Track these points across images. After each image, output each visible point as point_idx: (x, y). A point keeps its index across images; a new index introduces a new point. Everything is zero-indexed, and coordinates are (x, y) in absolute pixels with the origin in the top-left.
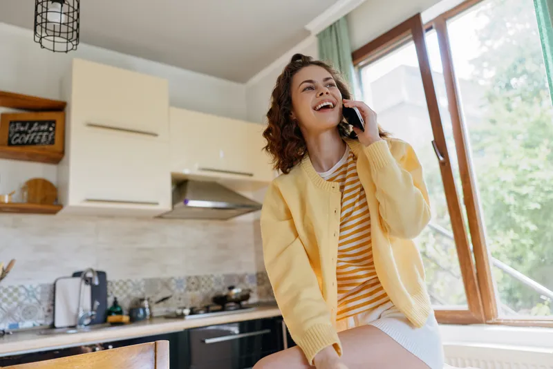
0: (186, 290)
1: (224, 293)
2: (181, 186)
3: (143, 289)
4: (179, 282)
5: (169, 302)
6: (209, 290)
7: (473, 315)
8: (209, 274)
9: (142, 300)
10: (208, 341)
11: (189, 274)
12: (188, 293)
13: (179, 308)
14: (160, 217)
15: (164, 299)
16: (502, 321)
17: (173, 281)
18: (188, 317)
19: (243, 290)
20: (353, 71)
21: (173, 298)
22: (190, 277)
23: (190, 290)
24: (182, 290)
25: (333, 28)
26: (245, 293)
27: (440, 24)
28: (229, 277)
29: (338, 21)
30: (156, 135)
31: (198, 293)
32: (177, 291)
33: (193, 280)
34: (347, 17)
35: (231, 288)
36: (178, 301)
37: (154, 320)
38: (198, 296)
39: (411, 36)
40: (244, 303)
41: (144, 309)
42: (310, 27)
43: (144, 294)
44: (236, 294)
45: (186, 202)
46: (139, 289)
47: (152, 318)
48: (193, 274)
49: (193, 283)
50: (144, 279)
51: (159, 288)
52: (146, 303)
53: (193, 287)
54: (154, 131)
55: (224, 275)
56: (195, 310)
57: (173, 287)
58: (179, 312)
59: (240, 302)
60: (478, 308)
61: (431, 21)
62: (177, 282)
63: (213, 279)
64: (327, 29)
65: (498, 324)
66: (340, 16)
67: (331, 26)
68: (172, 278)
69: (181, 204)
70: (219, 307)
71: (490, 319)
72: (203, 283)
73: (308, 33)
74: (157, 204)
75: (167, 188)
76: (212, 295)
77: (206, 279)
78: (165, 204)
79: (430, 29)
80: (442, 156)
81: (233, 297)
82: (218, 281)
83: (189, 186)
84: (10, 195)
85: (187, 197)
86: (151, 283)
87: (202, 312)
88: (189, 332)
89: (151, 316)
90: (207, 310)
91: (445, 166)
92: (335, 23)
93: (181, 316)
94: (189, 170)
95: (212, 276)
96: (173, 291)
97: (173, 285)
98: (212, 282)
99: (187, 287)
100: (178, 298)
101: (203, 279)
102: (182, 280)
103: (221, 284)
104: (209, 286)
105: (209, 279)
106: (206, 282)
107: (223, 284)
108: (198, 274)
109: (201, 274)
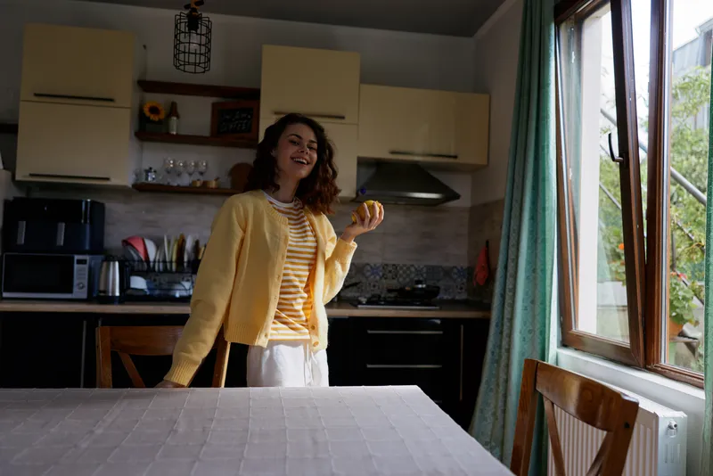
0: (381, 278)
4: (374, 269)
6: (407, 280)
7: (633, 355)
8: (409, 263)
11: (385, 262)
12: (384, 281)
15: (353, 285)
17: (368, 267)
21: (367, 284)
22: (387, 265)
23: (386, 278)
24: (378, 278)
26: (432, 289)
28: (432, 270)
30: (343, 118)
31: (395, 281)
33: (390, 268)
36: (372, 288)
38: (393, 286)
48: (390, 262)
49: (390, 272)
53: (390, 275)
54: (342, 114)
55: (425, 266)
60: (638, 348)
62: (372, 268)
63: (413, 269)
68: (367, 264)
71: (649, 364)
72: (401, 272)
77: (404, 268)
82: (418, 272)
84: (217, 180)
87: (382, 303)
95: (413, 266)
96: (367, 278)
97: (368, 271)
98: (411, 272)
99: (383, 275)
100: (372, 284)
101: (401, 268)
102: (378, 268)
103: (422, 276)
104: (408, 275)
105: (408, 268)
106: (404, 272)
107: (425, 275)
108: (396, 263)
109: (399, 262)
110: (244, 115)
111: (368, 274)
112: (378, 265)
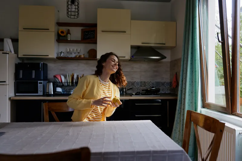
0: (140, 86)
4: (137, 83)
5: (134, 90)
8: (149, 81)
10: (136, 104)
11: (141, 81)
12: (141, 87)
15: (130, 89)
17: (136, 83)
18: (133, 96)
24: (139, 86)
28: (158, 83)
30: (125, 32)
35: (153, 87)
36: (137, 90)
45: (133, 57)
48: (143, 81)
49: (143, 84)
51: (130, 85)
55: (155, 82)
60: (229, 107)
63: (151, 83)
68: (135, 82)
71: (233, 113)
72: (147, 84)
74: (125, 57)
78: (128, 57)
81: (152, 91)
84: (84, 55)
95: (151, 82)
96: (135, 86)
97: (135, 84)
98: (150, 84)
101: (147, 83)
102: (139, 83)
103: (154, 85)
104: (149, 85)
105: (149, 83)
106: (148, 84)
107: (155, 85)
108: (145, 81)
109: (146, 81)
110: (92, 33)
111: (136, 85)
112: (139, 82)
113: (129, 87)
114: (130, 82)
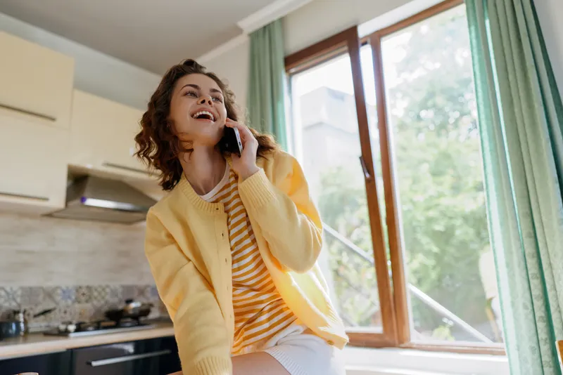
0: (74, 302)
1: (121, 307)
2: (79, 182)
3: (19, 300)
4: (66, 293)
5: (52, 315)
6: (103, 302)
7: (387, 339)
8: (104, 284)
9: (16, 312)
10: (95, 364)
11: (79, 284)
12: (77, 305)
13: (63, 323)
14: (50, 215)
15: (45, 312)
16: (414, 346)
17: (59, 291)
18: (72, 335)
19: (143, 305)
20: (284, 77)
21: (57, 311)
22: (80, 287)
23: (79, 302)
24: (70, 302)
25: (267, 30)
26: (144, 308)
27: (375, 40)
28: (128, 289)
29: (273, 23)
30: (53, 119)
31: (88, 306)
32: (63, 304)
33: (84, 290)
34: (282, 20)
35: (129, 301)
36: (63, 315)
37: (31, 338)
38: (87, 309)
39: (346, 48)
40: (142, 319)
41: (18, 323)
42: (242, 24)
43: (19, 305)
44: (134, 309)
45: (83, 200)
46: (14, 299)
47: (27, 335)
48: (84, 283)
49: (84, 294)
50: (22, 288)
51: (41, 298)
52: (21, 317)
53: (83, 298)
54: (53, 114)
55: (123, 287)
56: (82, 326)
57: (58, 298)
58: (62, 327)
59: (139, 318)
60: (392, 331)
61: (366, 37)
62: (64, 292)
63: (108, 290)
64: (260, 29)
65: (410, 348)
66: (275, 18)
67: (265, 27)
68: (57, 288)
69: (77, 202)
70: (112, 323)
71: (402, 343)
72: (96, 294)
73: (239, 31)
74: (46, 199)
75: (62, 183)
76: (106, 308)
77: (100, 289)
78: (57, 199)
79: (365, 43)
80: (369, 172)
81: (131, 312)
82: (114, 293)
83: (90, 181)
85: (86, 194)
86: (30, 293)
87: (90, 328)
88: (72, 352)
89: (26, 332)
90: (98, 326)
91: (370, 184)
92: (269, 25)
93: (65, 334)
94: (92, 163)
95: (108, 286)
96: (57, 303)
97: (59, 295)
98: (107, 294)
99: (76, 298)
100: (63, 311)
101: (96, 290)
102: (72, 290)
103: (117, 296)
104: (103, 298)
105: (104, 289)
106: (100, 293)
107: (120, 296)
108: (90, 283)
109: (94, 282)
112: (70, 288)
113: (36, 305)
114: (42, 288)
